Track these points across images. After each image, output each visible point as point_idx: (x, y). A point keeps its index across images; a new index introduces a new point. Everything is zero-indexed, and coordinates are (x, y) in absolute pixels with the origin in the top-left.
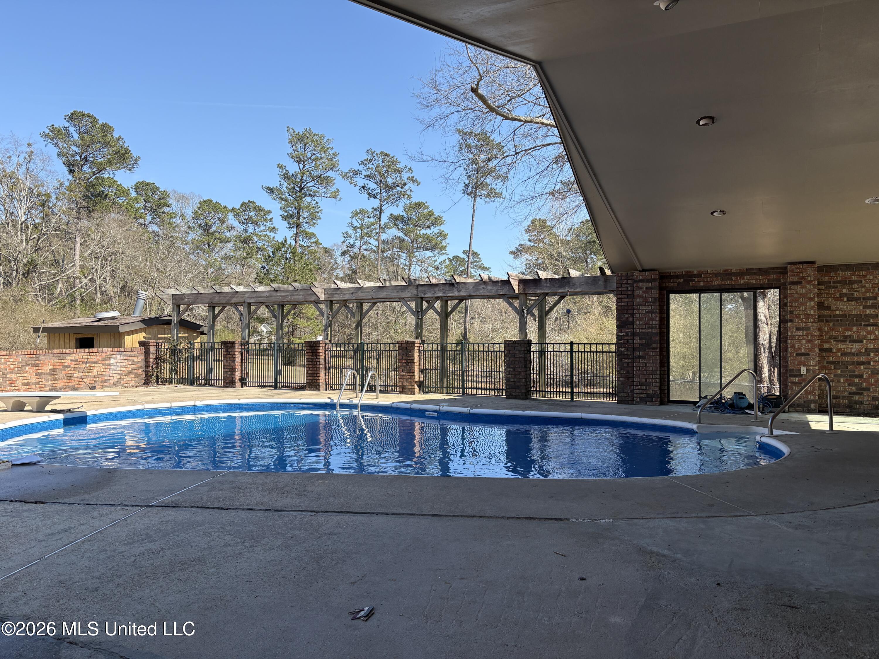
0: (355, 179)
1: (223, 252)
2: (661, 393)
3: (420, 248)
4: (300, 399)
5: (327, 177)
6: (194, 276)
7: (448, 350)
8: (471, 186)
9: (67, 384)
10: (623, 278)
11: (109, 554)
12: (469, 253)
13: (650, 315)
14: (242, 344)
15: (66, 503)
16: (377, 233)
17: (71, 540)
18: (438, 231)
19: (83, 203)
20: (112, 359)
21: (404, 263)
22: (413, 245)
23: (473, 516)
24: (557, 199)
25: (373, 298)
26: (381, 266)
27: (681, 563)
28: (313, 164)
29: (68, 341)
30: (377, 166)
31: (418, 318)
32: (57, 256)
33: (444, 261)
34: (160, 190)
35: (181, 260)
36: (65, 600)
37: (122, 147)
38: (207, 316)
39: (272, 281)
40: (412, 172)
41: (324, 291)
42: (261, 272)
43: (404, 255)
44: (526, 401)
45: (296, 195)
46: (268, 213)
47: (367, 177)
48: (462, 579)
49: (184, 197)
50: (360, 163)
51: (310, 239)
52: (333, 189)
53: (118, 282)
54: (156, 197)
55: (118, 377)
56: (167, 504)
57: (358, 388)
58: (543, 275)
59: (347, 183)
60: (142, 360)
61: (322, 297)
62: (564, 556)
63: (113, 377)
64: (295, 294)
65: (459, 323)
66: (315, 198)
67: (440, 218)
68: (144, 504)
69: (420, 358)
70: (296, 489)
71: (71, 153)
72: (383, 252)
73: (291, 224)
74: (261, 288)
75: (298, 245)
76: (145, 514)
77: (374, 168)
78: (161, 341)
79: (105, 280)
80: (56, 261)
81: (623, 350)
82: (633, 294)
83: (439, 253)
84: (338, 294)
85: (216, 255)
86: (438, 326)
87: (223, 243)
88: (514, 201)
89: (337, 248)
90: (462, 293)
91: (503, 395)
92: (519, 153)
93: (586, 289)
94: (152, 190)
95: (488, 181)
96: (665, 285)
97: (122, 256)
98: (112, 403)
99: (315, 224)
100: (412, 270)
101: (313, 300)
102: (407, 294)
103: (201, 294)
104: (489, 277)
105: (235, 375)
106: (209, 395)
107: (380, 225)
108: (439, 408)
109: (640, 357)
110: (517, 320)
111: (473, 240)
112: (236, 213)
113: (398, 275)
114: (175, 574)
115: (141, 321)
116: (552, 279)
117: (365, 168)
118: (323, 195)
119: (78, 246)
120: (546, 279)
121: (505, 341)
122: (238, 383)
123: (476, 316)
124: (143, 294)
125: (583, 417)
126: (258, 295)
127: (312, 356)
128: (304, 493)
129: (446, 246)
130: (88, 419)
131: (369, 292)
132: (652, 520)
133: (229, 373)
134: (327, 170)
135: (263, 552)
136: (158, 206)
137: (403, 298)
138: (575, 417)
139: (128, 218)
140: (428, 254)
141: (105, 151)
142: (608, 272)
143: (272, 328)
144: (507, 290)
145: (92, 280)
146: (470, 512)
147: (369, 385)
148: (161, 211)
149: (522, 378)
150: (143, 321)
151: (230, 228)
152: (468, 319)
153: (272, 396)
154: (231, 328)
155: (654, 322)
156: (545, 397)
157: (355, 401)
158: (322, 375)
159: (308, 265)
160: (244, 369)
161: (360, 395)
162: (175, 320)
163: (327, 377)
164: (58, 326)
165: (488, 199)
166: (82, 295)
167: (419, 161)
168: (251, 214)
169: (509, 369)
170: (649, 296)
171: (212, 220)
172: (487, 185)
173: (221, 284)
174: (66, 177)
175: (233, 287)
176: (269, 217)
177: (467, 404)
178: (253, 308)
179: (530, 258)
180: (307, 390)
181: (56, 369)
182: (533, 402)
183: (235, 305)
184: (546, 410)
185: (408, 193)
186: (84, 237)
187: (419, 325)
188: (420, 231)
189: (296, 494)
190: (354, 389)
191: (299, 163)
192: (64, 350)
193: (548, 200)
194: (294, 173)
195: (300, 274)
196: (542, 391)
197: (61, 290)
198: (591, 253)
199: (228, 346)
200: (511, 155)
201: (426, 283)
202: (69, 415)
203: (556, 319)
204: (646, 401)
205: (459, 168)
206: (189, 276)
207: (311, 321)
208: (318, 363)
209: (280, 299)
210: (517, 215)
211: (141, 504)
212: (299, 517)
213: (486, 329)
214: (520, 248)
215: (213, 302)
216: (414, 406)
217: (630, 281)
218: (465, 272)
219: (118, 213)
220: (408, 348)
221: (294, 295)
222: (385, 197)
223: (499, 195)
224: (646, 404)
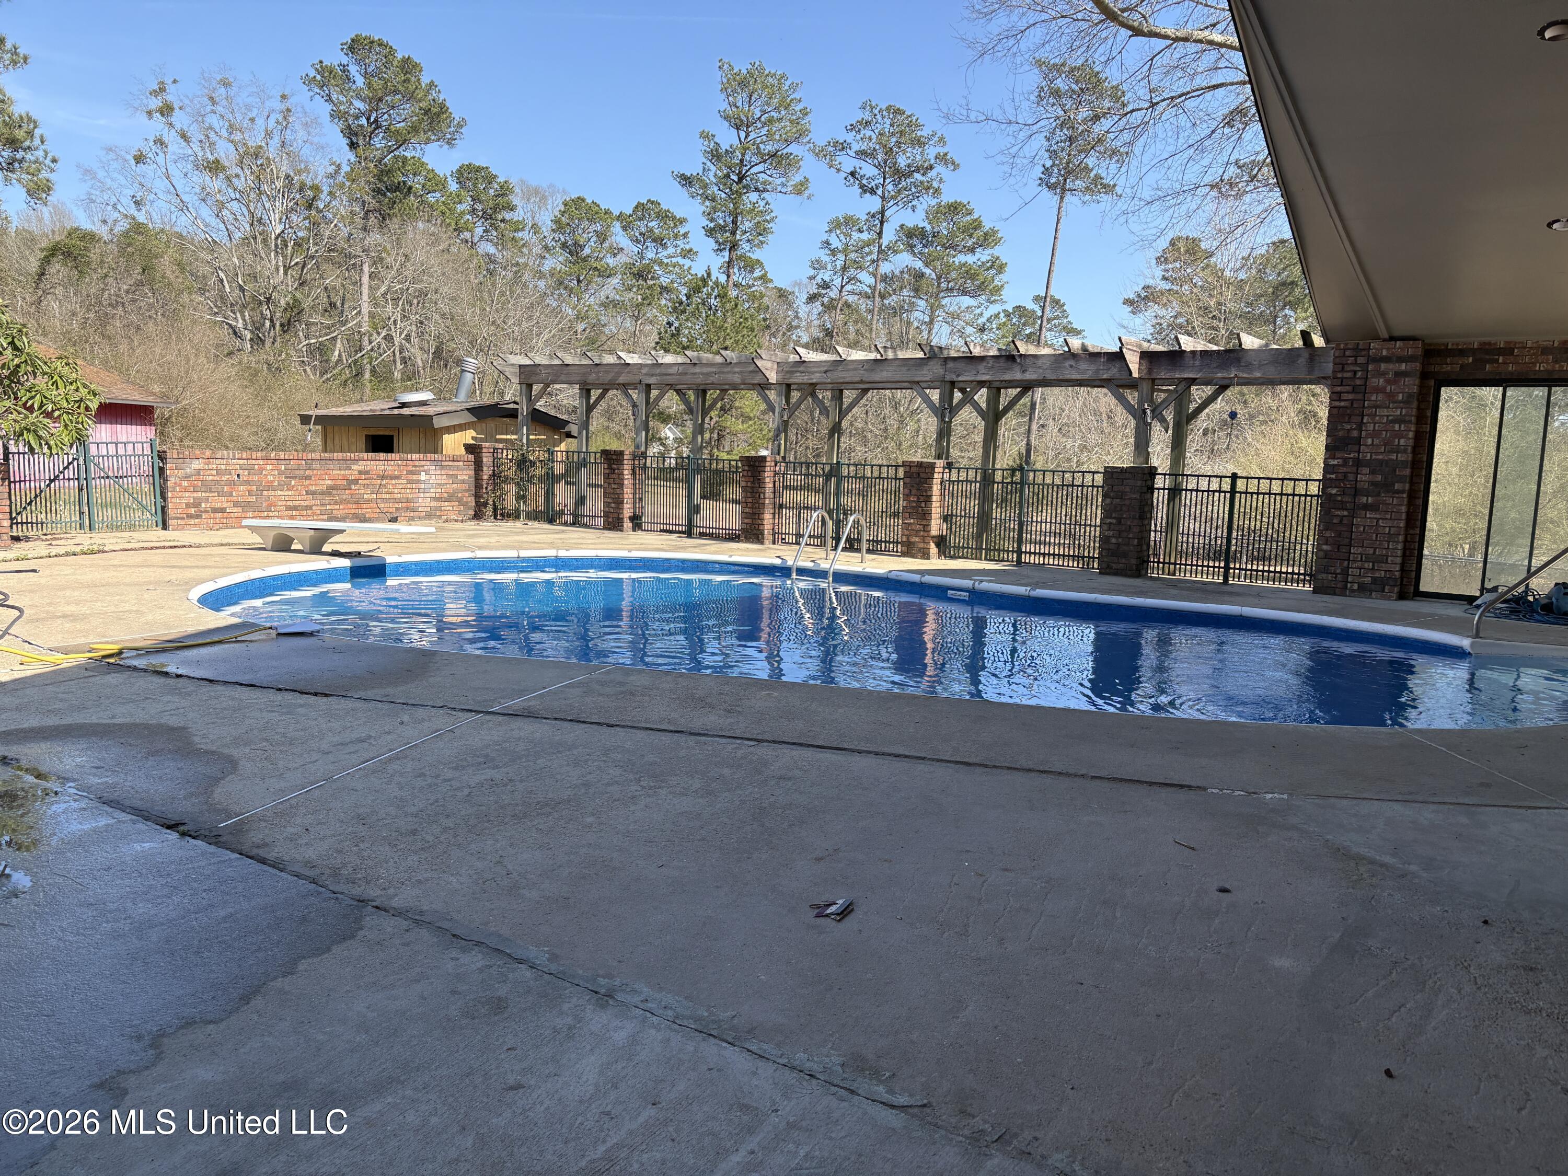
0: (839, 159)
1: (602, 295)
2: (1402, 578)
3: (952, 290)
4: (731, 556)
5: (788, 155)
6: (554, 336)
7: (996, 480)
8: (1056, 171)
9: (353, 511)
10: (1347, 353)
11: (429, 780)
12: (1045, 301)
13: (1397, 427)
14: (634, 457)
15: (361, 699)
16: (873, 261)
17: (371, 755)
18: (989, 258)
19: (372, 203)
20: (423, 473)
21: (921, 318)
22: (939, 284)
23: (1029, 770)
24: (1226, 197)
25: (862, 382)
26: (878, 325)
27: (1416, 881)
28: (764, 131)
29: (354, 440)
30: (880, 134)
31: (943, 420)
32: (332, 295)
33: (997, 316)
34: (498, 180)
35: (531, 307)
36: (367, 845)
37: (434, 100)
38: (575, 407)
39: (684, 348)
40: (945, 143)
41: (775, 366)
42: (666, 332)
43: (922, 303)
44: (1138, 580)
45: (730, 188)
46: (681, 223)
47: (861, 154)
48: (1006, 870)
49: (537, 192)
50: (849, 127)
51: (751, 272)
52: (797, 178)
53: (428, 343)
54: (492, 192)
55: (432, 504)
56: (517, 711)
57: (830, 542)
58: (1188, 344)
59: (823, 165)
60: (470, 478)
61: (773, 377)
62: (1193, 849)
63: (424, 503)
64: (726, 370)
65: (1018, 435)
66: (765, 195)
67: (994, 232)
68: (481, 710)
69: (942, 495)
70: (725, 702)
71: (352, 112)
72: (883, 297)
73: (720, 244)
74: (669, 359)
75: (731, 284)
76: (482, 724)
77: (874, 136)
78: (501, 446)
79: (408, 338)
80: (333, 305)
81: (1334, 491)
82: (1365, 385)
83: (988, 300)
84: (801, 372)
85: (591, 299)
86: (979, 438)
87: (603, 276)
88: (1140, 199)
89: (799, 289)
90: (1030, 375)
91: (1093, 568)
92: (1157, 103)
93: (1271, 372)
94: (484, 180)
95: (1091, 161)
96: (1432, 368)
97: (435, 296)
98: (425, 545)
99: (762, 242)
100: (934, 331)
101: (756, 382)
102: (925, 374)
103: (567, 365)
104: (1083, 344)
105: (623, 509)
106: (580, 541)
107: (880, 246)
108: (974, 584)
109: (1366, 507)
110: (1131, 430)
111: (1054, 275)
112: (626, 223)
113: (908, 341)
114: (531, 821)
115: (468, 410)
116: (1206, 351)
117: (858, 137)
118: (779, 189)
119: (366, 279)
120: (1193, 353)
121: (1105, 468)
122: (627, 524)
123: (1051, 423)
124: (472, 363)
125: (1243, 614)
126: (663, 371)
127: (753, 482)
128: (738, 709)
129: (1002, 286)
130: (388, 569)
131: (855, 369)
132: (1365, 802)
133: (613, 505)
134: (788, 142)
135: (671, 797)
136: (496, 209)
137: (918, 382)
138: (1229, 613)
139: (444, 230)
140: (967, 301)
141: (407, 110)
142: (1318, 341)
143: (682, 432)
144: (1116, 370)
145: (389, 338)
146: (1023, 763)
147: (849, 539)
148: (500, 217)
149: (1134, 538)
150: (471, 410)
151: (616, 251)
152: (1034, 427)
153: (684, 549)
154: (615, 430)
155: (1402, 442)
156: (1174, 575)
157: (824, 565)
158: (767, 516)
159: (746, 319)
160: (638, 500)
161: (832, 555)
162: (524, 410)
163: (776, 521)
164: (338, 414)
165: (1088, 197)
166: (374, 363)
167: (962, 122)
168: (651, 224)
169: (1108, 521)
170: (1398, 390)
171: (585, 236)
172: (1088, 169)
173: (600, 349)
174: (346, 157)
175: (621, 354)
176: (682, 231)
177: (1026, 581)
178: (654, 393)
179: (1162, 312)
180: (742, 541)
181: (337, 486)
182: (1149, 583)
183: (624, 387)
184: (1174, 598)
185: (935, 184)
186: (375, 263)
187: (944, 432)
188: (954, 257)
189: (725, 710)
190: (823, 545)
191: (738, 129)
192: (348, 454)
193: (1209, 197)
194: (728, 148)
195: (732, 335)
196: (1170, 563)
197: (340, 355)
198: (1285, 305)
199: (612, 459)
200: (1142, 109)
201: (961, 355)
202: (359, 562)
203: (1205, 433)
204: (1371, 591)
205: (1037, 135)
206: (546, 335)
207: (750, 423)
208: (762, 496)
209: (699, 380)
210: (1145, 227)
211: (475, 709)
212: (730, 748)
213: (1068, 446)
214: (1144, 294)
215: (588, 381)
216: (928, 579)
217: (1361, 360)
218: (1034, 338)
219: (428, 221)
220: (922, 475)
221: (723, 373)
222: (892, 193)
223: (1109, 189)
224: (1370, 597)
